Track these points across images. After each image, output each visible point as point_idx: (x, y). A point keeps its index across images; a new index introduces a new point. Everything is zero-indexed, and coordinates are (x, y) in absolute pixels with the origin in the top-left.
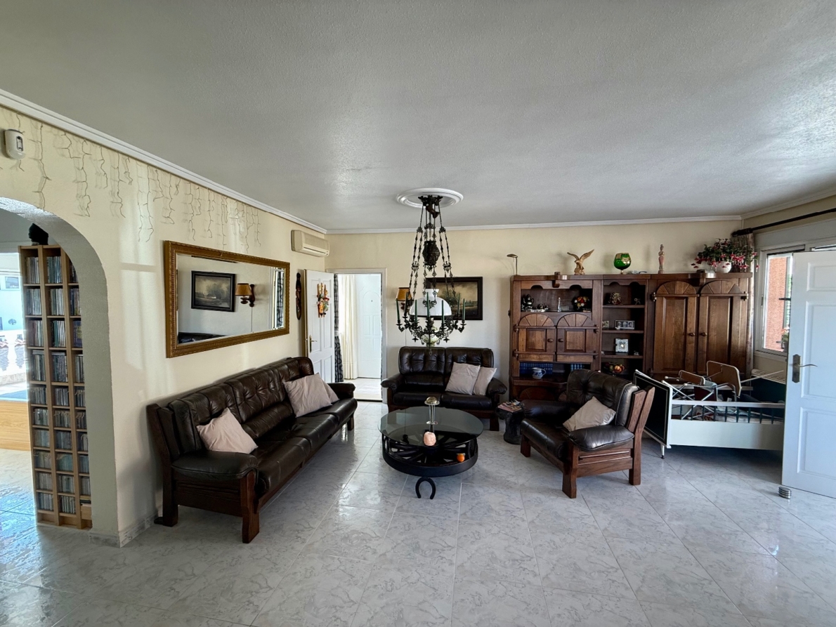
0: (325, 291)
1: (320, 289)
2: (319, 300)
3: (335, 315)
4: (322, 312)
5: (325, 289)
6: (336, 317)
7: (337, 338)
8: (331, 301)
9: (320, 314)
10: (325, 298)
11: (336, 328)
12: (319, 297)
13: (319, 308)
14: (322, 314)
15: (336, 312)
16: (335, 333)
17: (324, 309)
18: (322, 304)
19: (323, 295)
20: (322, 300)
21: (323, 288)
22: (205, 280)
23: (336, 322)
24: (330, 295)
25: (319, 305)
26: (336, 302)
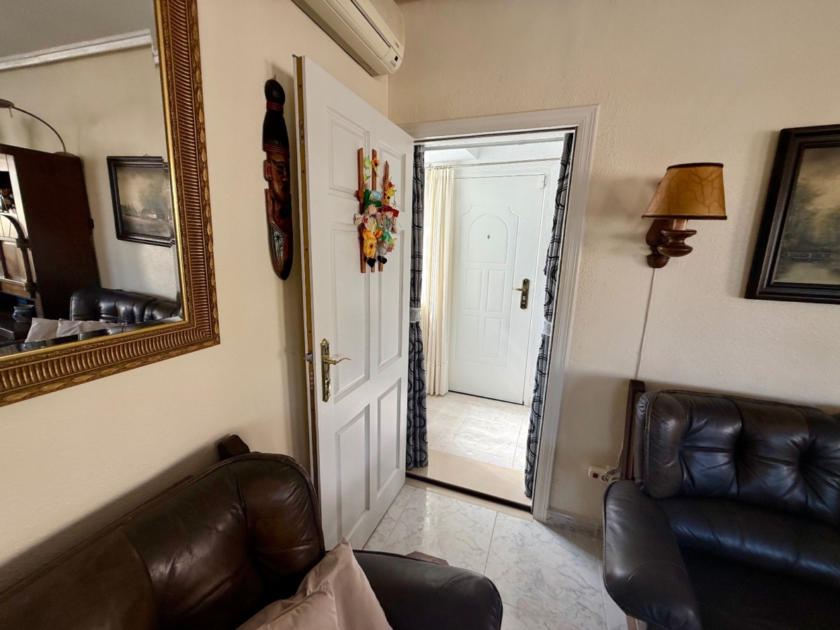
0: (387, 185)
1: (367, 172)
2: (362, 210)
3: (414, 264)
4: (371, 253)
5: (386, 177)
6: (416, 271)
7: (415, 327)
8: (404, 222)
9: (370, 262)
10: (383, 208)
11: (415, 301)
12: (363, 199)
13: (361, 240)
14: (371, 262)
15: (416, 256)
16: (411, 312)
17: (380, 242)
18: (371, 226)
19: (376, 195)
20: (373, 209)
21: (380, 171)
22: (133, 176)
23: (415, 284)
24: (401, 199)
25: (362, 228)
26: (417, 227)
